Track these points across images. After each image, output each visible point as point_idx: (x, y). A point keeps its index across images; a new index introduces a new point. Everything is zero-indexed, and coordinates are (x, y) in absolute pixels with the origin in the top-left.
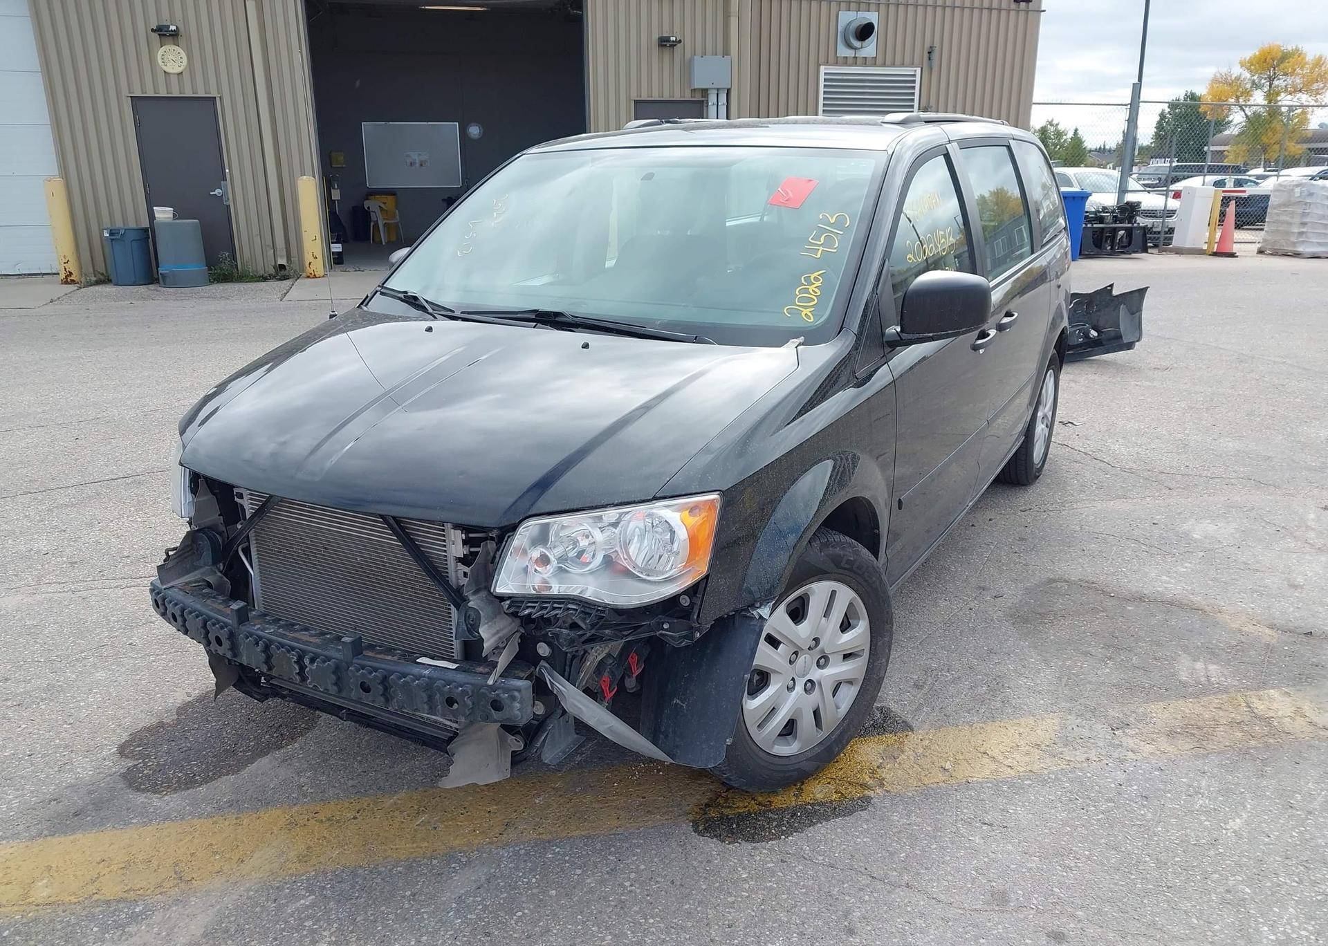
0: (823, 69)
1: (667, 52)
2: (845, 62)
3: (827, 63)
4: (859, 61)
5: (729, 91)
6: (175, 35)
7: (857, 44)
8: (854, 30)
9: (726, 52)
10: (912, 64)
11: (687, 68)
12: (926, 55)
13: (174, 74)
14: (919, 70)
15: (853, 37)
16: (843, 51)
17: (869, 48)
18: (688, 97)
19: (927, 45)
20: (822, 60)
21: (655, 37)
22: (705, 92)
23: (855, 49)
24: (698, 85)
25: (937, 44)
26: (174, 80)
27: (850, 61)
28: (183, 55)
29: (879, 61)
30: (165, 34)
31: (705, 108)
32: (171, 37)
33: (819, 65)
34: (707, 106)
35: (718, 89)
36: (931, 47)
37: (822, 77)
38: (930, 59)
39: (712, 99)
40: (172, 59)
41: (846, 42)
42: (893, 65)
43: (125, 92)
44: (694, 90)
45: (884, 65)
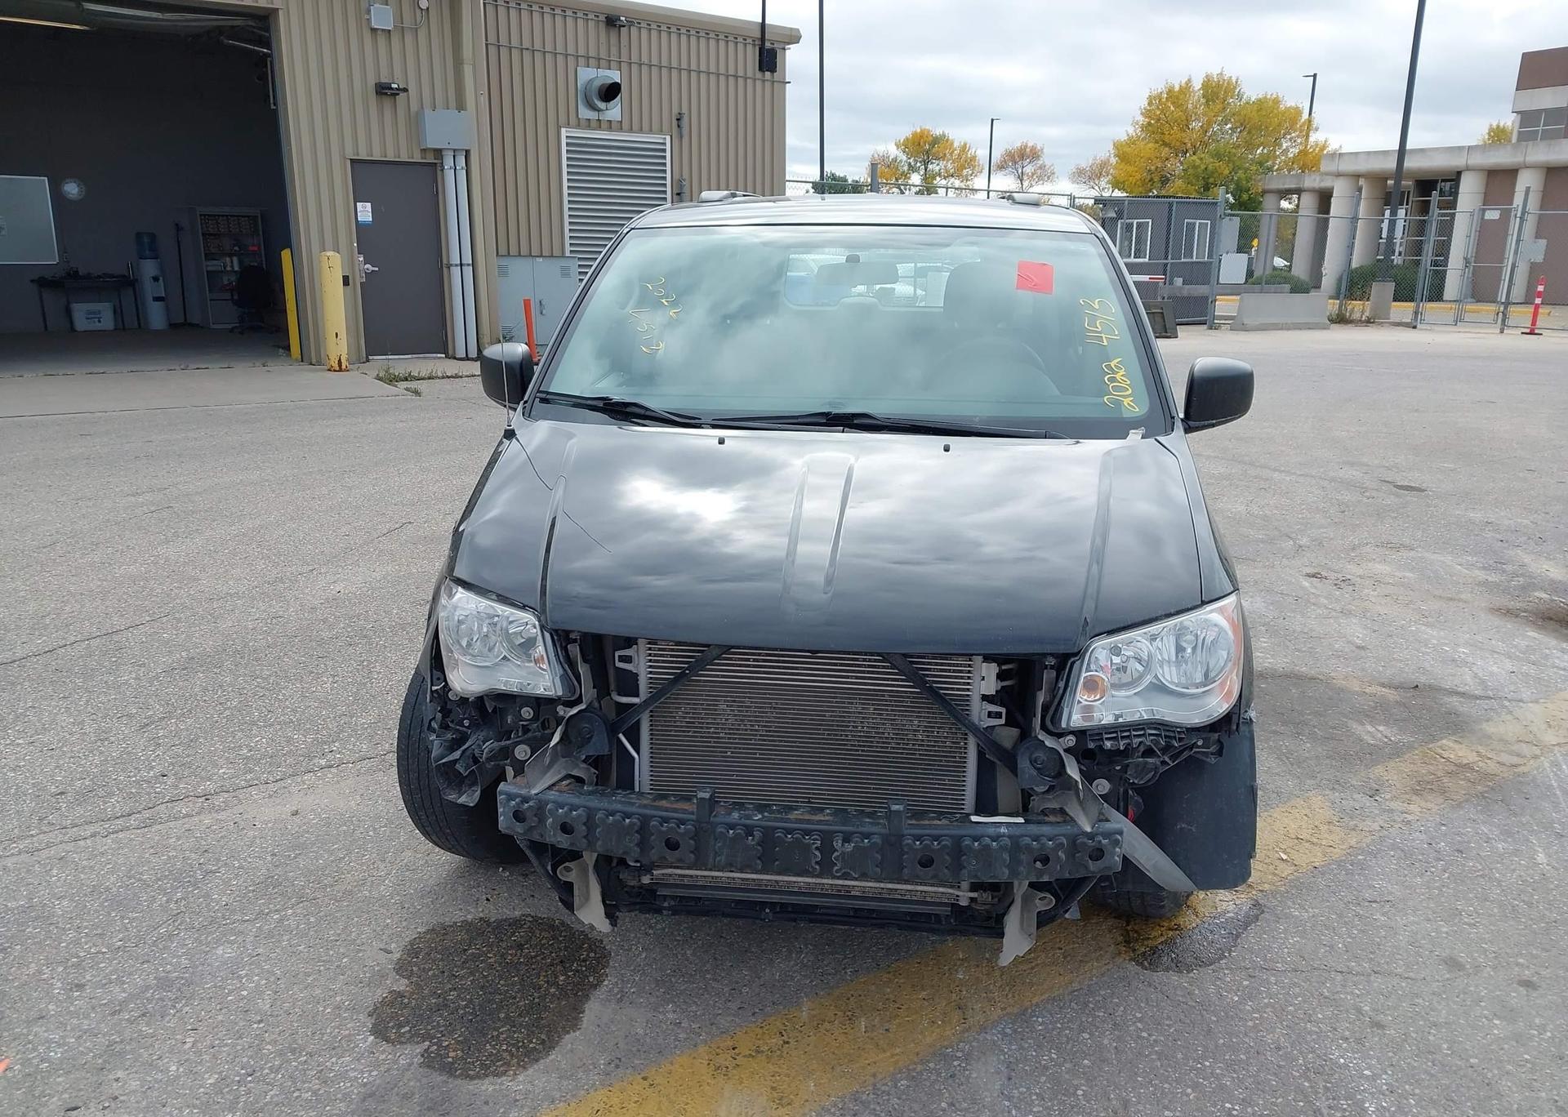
0: (564, 132)
1: (387, 103)
2: (588, 124)
3: (568, 125)
4: (604, 125)
5: (467, 152)
7: (601, 105)
8: (597, 90)
9: (461, 107)
10: (661, 131)
11: (416, 123)
12: (675, 123)
14: (668, 138)
15: (598, 100)
16: (585, 113)
17: (614, 111)
18: (417, 158)
19: (675, 111)
20: (562, 119)
21: (371, 82)
22: (438, 153)
23: (599, 110)
24: (432, 144)
25: (685, 110)
27: (594, 124)
29: (625, 125)
31: (439, 173)
33: (559, 128)
34: (442, 170)
35: (455, 150)
36: (679, 114)
37: (564, 141)
38: (679, 126)
39: (448, 162)
41: (590, 105)
42: (641, 130)
44: (424, 151)
45: (631, 130)
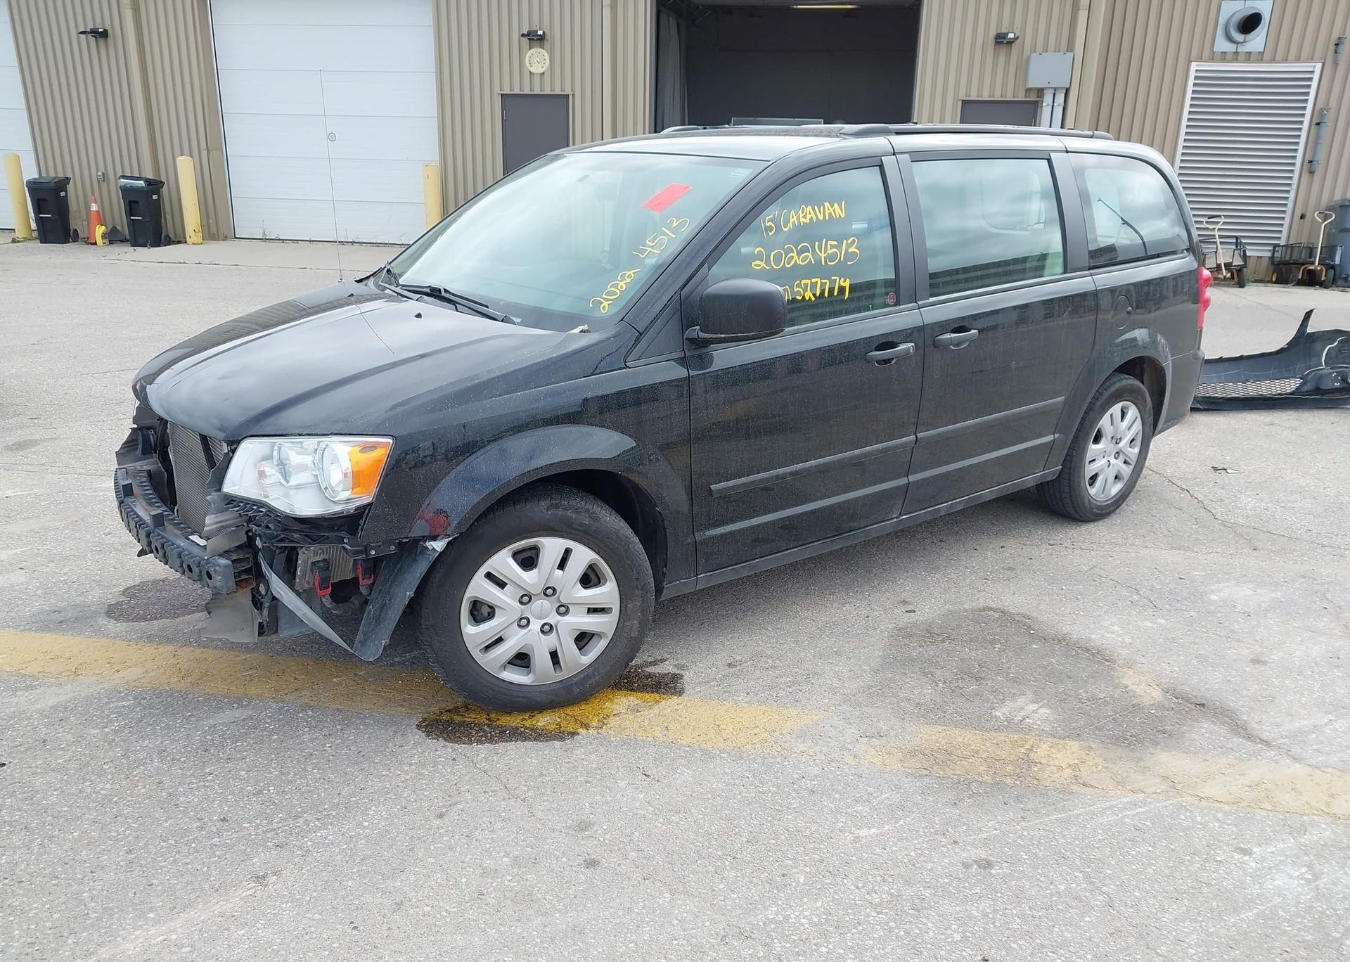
0: (1194, 66)
1: (1003, 51)
2: (1224, 57)
3: (1200, 59)
4: (1241, 57)
5: (1067, 90)
6: (542, 39)
7: (1239, 37)
8: (1238, 23)
9: (1070, 48)
10: (1311, 59)
11: (1023, 67)
12: (1332, 47)
13: (538, 74)
14: (1319, 66)
15: (1236, 30)
16: (1222, 45)
17: (1256, 41)
18: (1021, 97)
19: (1335, 35)
20: (1194, 53)
21: (993, 34)
22: (1040, 92)
23: (1237, 43)
24: (1034, 83)
25: (1347, 35)
26: (537, 79)
27: (1229, 57)
28: (547, 57)
29: (1267, 56)
30: (535, 38)
31: (1039, 109)
32: (538, 41)
33: (1190, 62)
34: (1042, 107)
35: (1055, 89)
36: (1339, 38)
37: (1192, 74)
38: (1336, 52)
39: (1048, 99)
40: (537, 61)
41: (1226, 33)
42: (1285, 60)
43: (497, 90)
44: (1028, 90)
45: (1273, 60)
